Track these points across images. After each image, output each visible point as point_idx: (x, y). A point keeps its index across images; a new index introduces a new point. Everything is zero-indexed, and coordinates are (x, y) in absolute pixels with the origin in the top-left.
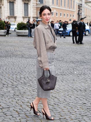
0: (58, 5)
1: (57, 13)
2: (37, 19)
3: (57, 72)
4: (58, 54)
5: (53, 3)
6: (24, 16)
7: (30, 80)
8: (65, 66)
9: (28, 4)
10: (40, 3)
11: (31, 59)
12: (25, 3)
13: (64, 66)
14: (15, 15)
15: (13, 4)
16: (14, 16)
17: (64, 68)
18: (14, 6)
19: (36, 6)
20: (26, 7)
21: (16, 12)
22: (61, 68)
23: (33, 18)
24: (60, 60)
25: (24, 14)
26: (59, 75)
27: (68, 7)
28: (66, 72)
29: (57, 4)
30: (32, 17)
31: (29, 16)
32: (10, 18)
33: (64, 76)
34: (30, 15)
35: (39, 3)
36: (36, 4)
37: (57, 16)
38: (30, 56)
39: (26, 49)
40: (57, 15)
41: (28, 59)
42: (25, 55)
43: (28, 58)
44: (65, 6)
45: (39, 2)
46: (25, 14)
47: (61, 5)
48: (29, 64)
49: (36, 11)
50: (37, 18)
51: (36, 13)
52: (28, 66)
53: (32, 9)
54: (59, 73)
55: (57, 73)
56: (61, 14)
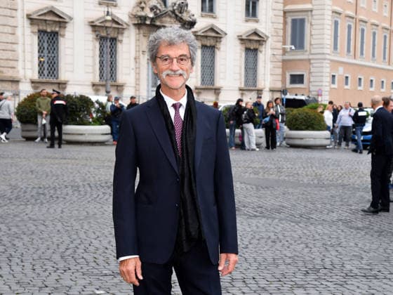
0: (352, 53)
1: (347, 78)
2: (283, 96)
3: (348, 267)
4: (351, 205)
5: (335, 47)
6: (243, 86)
7: (263, 288)
8: (377, 249)
9: (256, 50)
10: (293, 48)
11: (264, 220)
12: (247, 50)
13: (374, 247)
14: (218, 84)
15: (214, 52)
16: (214, 87)
17: (372, 254)
18: (214, 57)
19: (280, 58)
20: (251, 59)
21: (222, 75)
22: (364, 255)
23: (272, 91)
24: (358, 228)
25: (243, 79)
26: (355, 276)
27: (384, 58)
28: (381, 267)
29: (349, 50)
30: (267, 89)
31: (260, 85)
32: (202, 91)
33: (375, 281)
34: (263, 82)
35: (291, 48)
36: (281, 52)
37: (346, 87)
38: (259, 209)
39: (248, 187)
40: (347, 84)
41: (254, 221)
42: (244, 206)
43: (255, 216)
44: (373, 55)
45: (292, 44)
46: (246, 81)
47: (362, 54)
48: (257, 237)
49: (279, 71)
50: (284, 92)
51: (280, 78)
52: (255, 241)
53: (269, 66)
54: (356, 271)
55: (351, 271)
56: (360, 79)
